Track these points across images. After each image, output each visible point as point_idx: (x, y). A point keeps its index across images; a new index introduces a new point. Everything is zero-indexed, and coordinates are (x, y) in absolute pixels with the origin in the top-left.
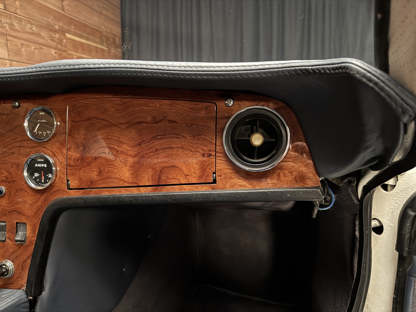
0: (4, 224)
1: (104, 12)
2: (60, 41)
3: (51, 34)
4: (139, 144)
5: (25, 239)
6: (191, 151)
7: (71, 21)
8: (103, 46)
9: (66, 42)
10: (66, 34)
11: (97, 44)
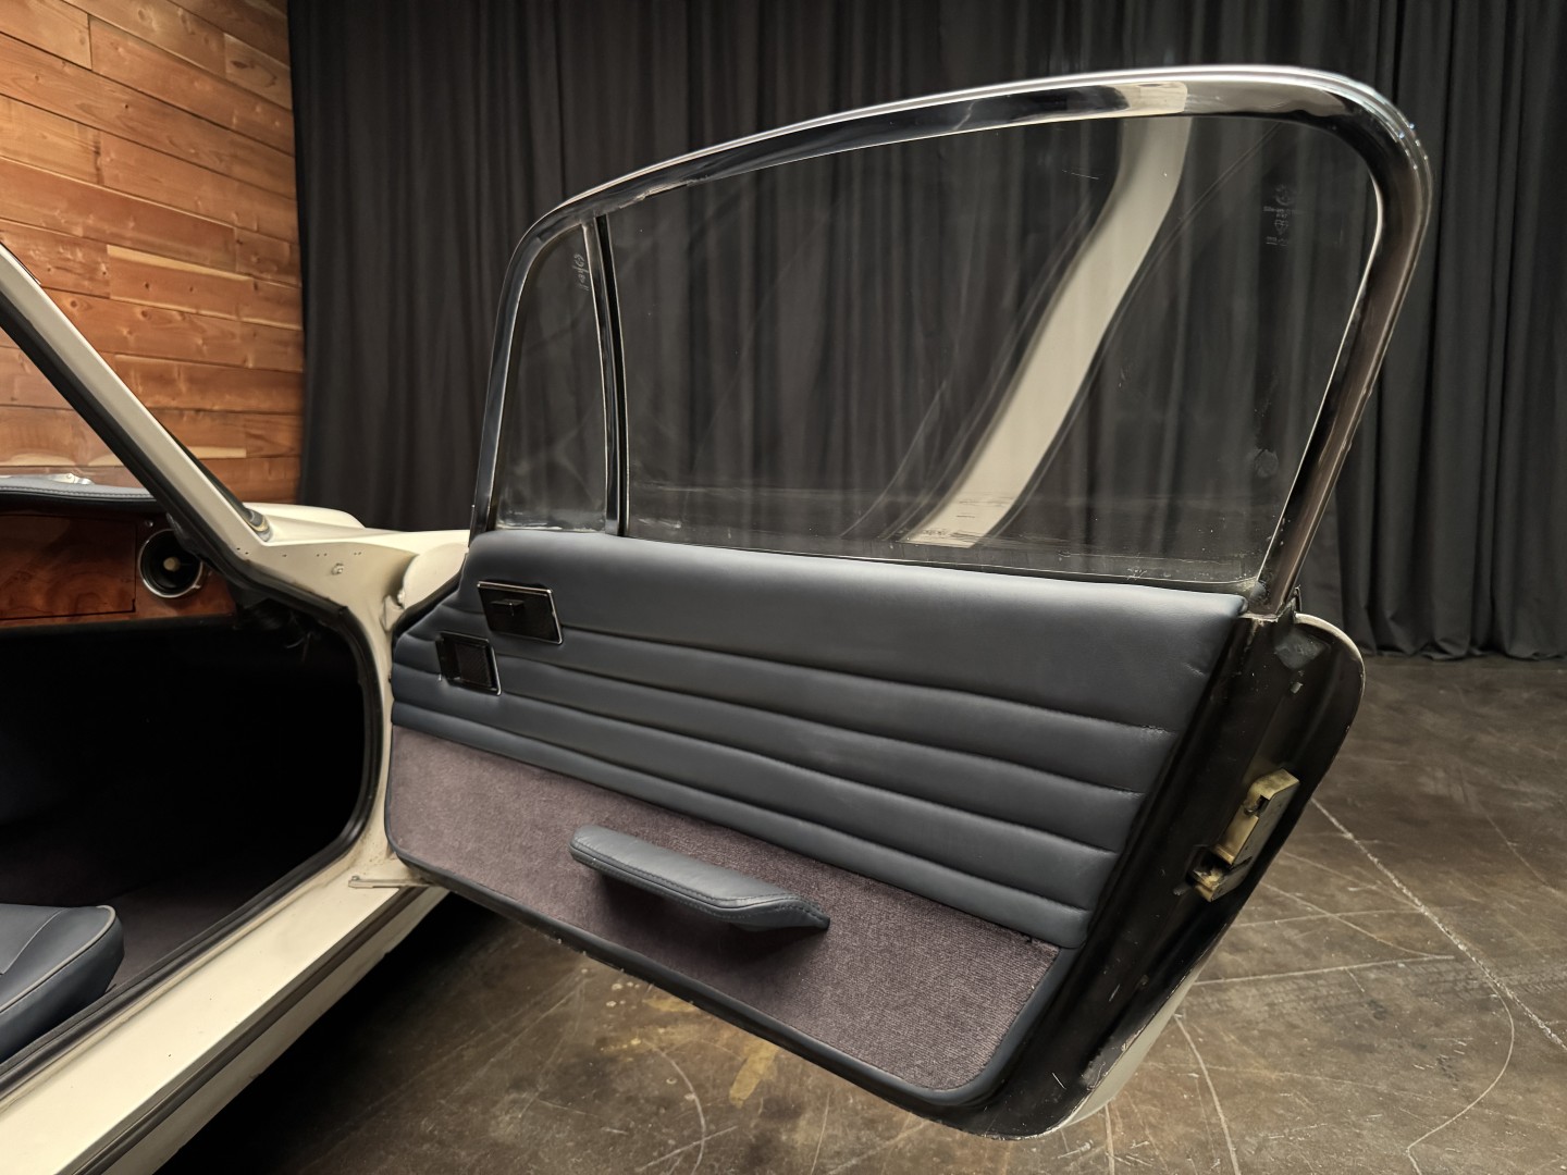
1: (238, 170)
2: (90, 271)
3: (59, 253)
4: (55, 569)
7: (125, 208)
8: (234, 271)
9: (107, 268)
10: (108, 246)
11: (213, 267)
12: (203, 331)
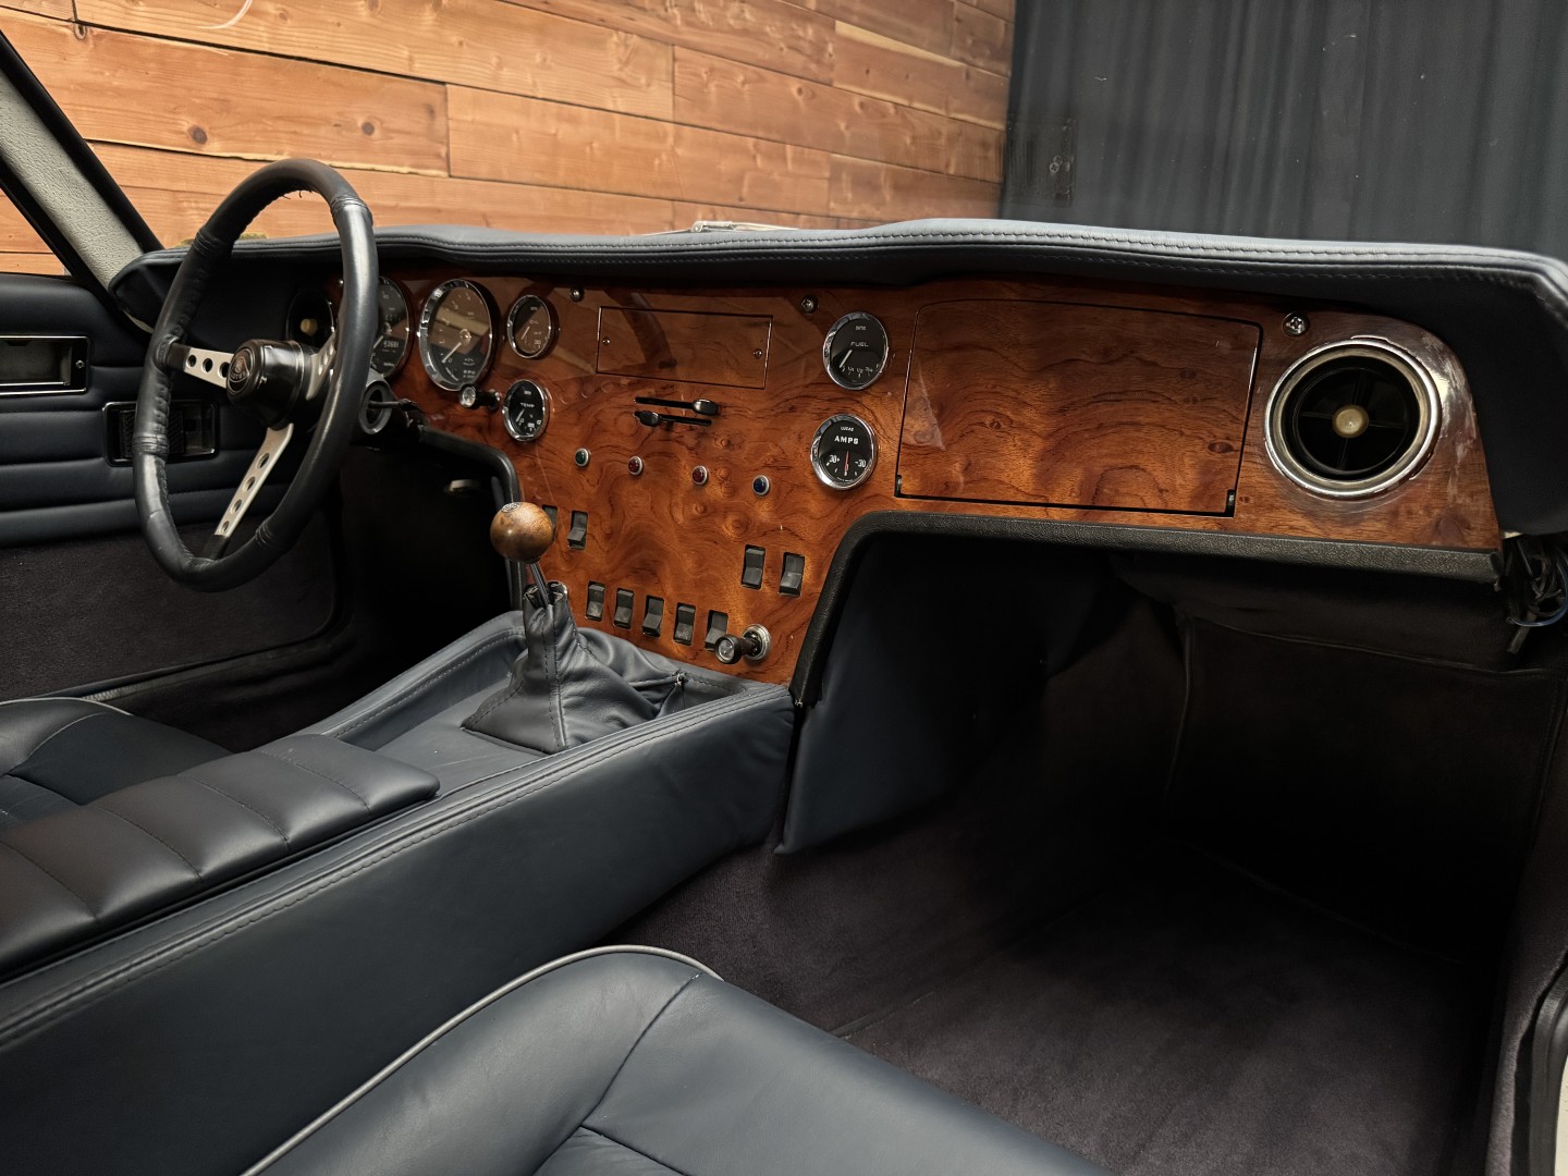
0: (761, 553)
2: (819, 48)
3: (793, 29)
4: (1062, 411)
5: (800, 586)
6: (1182, 434)
8: (948, 55)
9: (834, 49)
10: (838, 23)
11: (929, 50)
12: (914, 127)
